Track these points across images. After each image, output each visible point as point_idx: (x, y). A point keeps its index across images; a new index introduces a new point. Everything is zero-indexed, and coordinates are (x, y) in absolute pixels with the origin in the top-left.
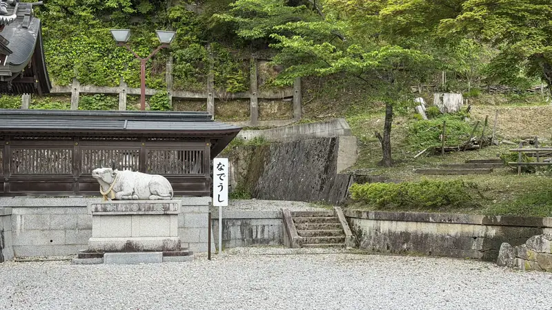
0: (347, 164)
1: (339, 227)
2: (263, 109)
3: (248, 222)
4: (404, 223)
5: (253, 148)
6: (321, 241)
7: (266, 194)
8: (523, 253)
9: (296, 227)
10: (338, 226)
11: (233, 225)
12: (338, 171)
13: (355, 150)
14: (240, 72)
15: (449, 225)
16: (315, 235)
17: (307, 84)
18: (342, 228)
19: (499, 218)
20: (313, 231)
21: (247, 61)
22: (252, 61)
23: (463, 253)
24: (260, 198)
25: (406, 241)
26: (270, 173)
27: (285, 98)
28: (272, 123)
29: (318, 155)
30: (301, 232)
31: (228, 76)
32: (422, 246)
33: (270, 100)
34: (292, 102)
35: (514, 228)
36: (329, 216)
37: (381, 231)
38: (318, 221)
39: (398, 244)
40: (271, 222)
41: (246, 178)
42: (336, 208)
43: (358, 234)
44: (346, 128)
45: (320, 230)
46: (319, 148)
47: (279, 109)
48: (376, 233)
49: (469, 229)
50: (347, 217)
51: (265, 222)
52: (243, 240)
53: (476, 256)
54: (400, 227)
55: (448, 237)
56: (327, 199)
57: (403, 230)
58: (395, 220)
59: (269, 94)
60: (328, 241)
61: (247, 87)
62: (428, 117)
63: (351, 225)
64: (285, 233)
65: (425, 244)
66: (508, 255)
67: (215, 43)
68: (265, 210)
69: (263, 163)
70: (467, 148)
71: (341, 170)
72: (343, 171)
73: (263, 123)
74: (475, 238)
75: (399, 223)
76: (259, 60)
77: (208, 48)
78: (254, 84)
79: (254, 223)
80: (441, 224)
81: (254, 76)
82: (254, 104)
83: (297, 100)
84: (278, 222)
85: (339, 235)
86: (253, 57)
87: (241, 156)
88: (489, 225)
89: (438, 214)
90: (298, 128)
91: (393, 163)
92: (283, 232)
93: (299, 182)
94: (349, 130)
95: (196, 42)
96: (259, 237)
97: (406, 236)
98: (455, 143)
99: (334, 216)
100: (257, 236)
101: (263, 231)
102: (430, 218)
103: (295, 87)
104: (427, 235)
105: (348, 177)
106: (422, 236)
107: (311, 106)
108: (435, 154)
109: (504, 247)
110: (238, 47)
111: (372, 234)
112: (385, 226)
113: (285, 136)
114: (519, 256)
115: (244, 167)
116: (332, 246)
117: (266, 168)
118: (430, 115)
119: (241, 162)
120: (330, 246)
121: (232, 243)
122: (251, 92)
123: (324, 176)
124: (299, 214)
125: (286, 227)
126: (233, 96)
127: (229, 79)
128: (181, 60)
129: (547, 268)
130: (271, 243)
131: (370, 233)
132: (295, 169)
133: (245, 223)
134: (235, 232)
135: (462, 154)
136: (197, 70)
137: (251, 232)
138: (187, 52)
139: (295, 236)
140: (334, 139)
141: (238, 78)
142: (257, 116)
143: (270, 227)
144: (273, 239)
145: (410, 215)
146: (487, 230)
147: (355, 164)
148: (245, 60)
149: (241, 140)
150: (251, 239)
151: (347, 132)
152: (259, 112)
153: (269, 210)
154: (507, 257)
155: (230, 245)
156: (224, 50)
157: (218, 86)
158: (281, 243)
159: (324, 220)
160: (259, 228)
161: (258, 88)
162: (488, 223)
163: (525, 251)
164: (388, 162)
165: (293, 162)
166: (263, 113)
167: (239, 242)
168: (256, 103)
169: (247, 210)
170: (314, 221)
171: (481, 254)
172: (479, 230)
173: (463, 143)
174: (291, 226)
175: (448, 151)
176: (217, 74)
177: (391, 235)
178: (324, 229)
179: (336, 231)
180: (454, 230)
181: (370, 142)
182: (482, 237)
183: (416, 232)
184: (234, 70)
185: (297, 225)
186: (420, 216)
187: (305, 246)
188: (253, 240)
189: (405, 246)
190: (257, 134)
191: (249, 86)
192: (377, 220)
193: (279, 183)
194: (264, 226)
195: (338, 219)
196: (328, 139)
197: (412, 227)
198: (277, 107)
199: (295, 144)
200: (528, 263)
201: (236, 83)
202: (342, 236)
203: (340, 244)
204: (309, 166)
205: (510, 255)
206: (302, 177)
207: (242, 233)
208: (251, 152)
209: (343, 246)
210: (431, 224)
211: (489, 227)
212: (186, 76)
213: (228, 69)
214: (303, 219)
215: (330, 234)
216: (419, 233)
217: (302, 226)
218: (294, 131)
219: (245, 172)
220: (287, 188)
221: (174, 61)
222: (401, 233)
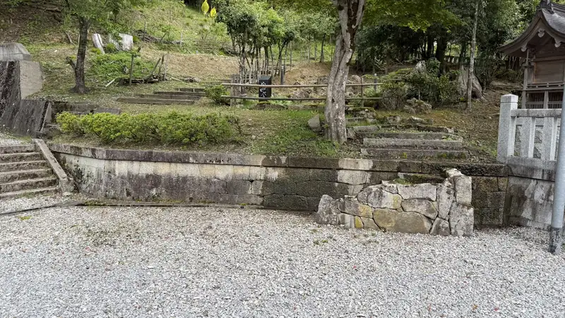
0: (32, 89)
1: (46, 165)
4: (151, 164)
6: (23, 187)
8: (353, 208)
10: (43, 164)
12: (24, 95)
13: (40, 75)
15: (216, 166)
16: (13, 178)
18: (49, 166)
19: (283, 159)
20: (9, 174)
23: (237, 198)
25: (156, 185)
32: (178, 192)
35: (301, 170)
36: (28, 151)
37: (117, 173)
38: (14, 159)
39: (142, 189)
42: (36, 140)
43: (77, 177)
44: (25, 53)
45: (18, 172)
48: (109, 176)
49: (243, 171)
50: (53, 152)
53: (254, 202)
54: (146, 168)
55: (215, 180)
56: (10, 125)
57: (150, 172)
58: (136, 160)
60: (34, 186)
62: (106, 52)
63: (62, 163)
65: (183, 188)
66: (330, 210)
70: (149, 81)
71: (27, 95)
72: (29, 96)
74: (252, 181)
75: (144, 164)
80: (205, 165)
85: (46, 176)
88: (270, 167)
89: (202, 154)
91: (87, 91)
94: (29, 56)
97: (155, 180)
98: (139, 75)
99: (36, 151)
102: (191, 159)
104: (185, 179)
105: (42, 103)
106: (178, 180)
108: (124, 84)
109: (325, 200)
111: (104, 178)
112: (122, 168)
114: (346, 211)
116: (42, 192)
118: (108, 50)
120: (37, 193)
129: (388, 226)
131: (99, 175)
135: (147, 86)
140: (12, 63)
145: (162, 155)
146: (267, 172)
147: (43, 90)
151: (27, 58)
154: (330, 212)
159: (21, 158)
162: (268, 164)
163: (356, 206)
164: (81, 90)
170: (7, 160)
171: (260, 200)
172: (258, 173)
173: (146, 77)
175: (135, 82)
177: (131, 177)
178: (24, 169)
179: (42, 170)
180: (223, 172)
181: (54, 69)
182: (260, 180)
183: (169, 175)
186: (175, 157)
189: (154, 192)
192: (110, 160)
195: (42, 155)
196: (4, 63)
197: (163, 169)
200: (359, 221)
202: (51, 178)
203: (51, 189)
205: (333, 210)
209: (56, 191)
210: (192, 165)
211: (270, 169)
215: (35, 176)
216: (174, 176)
222: (148, 176)
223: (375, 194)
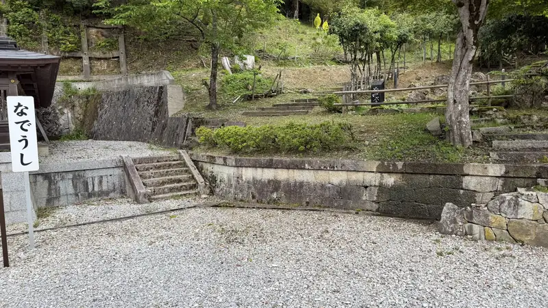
0: (176, 109)
1: (188, 171)
2: (94, 66)
3: (82, 173)
4: (272, 170)
5: (87, 96)
6: (171, 190)
7: (101, 135)
8: (482, 218)
9: (141, 176)
10: (186, 171)
11: (63, 179)
12: (170, 114)
13: (182, 96)
14: (72, 35)
15: (330, 172)
16: (163, 183)
17: (130, 48)
18: (190, 173)
19: (400, 165)
20: (161, 179)
21: (78, 26)
22: (82, 26)
23: (351, 203)
24: (96, 139)
25: (276, 189)
26: (104, 117)
27: (113, 58)
28: (102, 78)
29: (148, 101)
30: (147, 181)
31: (61, 38)
32: (296, 197)
33: (99, 59)
34: (119, 62)
35: (420, 176)
36: (174, 160)
37: (244, 179)
38: (164, 167)
39: (265, 193)
40: (110, 172)
41: (83, 122)
42: (181, 151)
43: (212, 181)
44: (170, 78)
45: (167, 177)
46: (148, 95)
47: (108, 66)
48: (238, 181)
49: (357, 177)
50: (193, 161)
51: (103, 173)
52: (77, 195)
53: (369, 208)
54: (267, 174)
55: (329, 185)
56: (161, 139)
57: (271, 178)
58: (259, 167)
59: (98, 54)
60: (179, 189)
61: (79, 47)
62: (233, 73)
63: (200, 170)
64: (126, 181)
65: (300, 193)
66: (455, 219)
67: (46, 9)
68: (102, 159)
69: (97, 109)
70: (269, 96)
72: (174, 114)
73: (95, 78)
74: (366, 187)
75: (266, 170)
76: (88, 27)
77: (41, 14)
78: (85, 46)
79: (89, 174)
80: (319, 172)
81: (84, 40)
82: (86, 62)
83: (122, 59)
84: (118, 171)
85: (188, 181)
86: (83, 24)
87: (77, 103)
88: (385, 173)
89: (317, 160)
90: (126, 79)
91: (218, 107)
92: (125, 182)
93: (132, 124)
95: (29, 8)
96: (96, 189)
97: (275, 185)
98: (259, 91)
99: (180, 160)
100: (93, 189)
101: (101, 182)
102: (306, 165)
103: (121, 50)
104: (301, 184)
105: (185, 120)
106: (295, 185)
107: (135, 64)
108: (248, 100)
109: (449, 209)
110: (68, 15)
111: (233, 182)
112: (248, 174)
113: (116, 87)
114: (474, 221)
115: (80, 112)
116: (185, 195)
117: (100, 113)
118: (234, 70)
119: (77, 109)
120: (181, 195)
121: (63, 200)
122: (83, 52)
123: (155, 119)
124: (141, 161)
125: (128, 175)
126: (67, 54)
127: (62, 40)
128: (14, 21)
129: (526, 239)
130: (112, 195)
131: (229, 180)
132: (126, 114)
133: (78, 176)
134: (66, 186)
135: (267, 100)
136: (31, 31)
137: (86, 184)
138: (20, 15)
139: (142, 190)
140: (161, 88)
141: (70, 40)
142: (89, 71)
143: (109, 178)
144: (114, 190)
145: (281, 162)
146: (382, 178)
147: (185, 109)
148: (75, 26)
149: (76, 90)
150: (86, 192)
151: (172, 82)
152: (91, 69)
153: (106, 158)
154: (454, 221)
155: (61, 203)
156: (55, 15)
157: (52, 46)
158: (123, 193)
159: (170, 166)
160: (96, 179)
161: (88, 49)
162: (383, 170)
163: (486, 216)
164: (214, 107)
165: (124, 107)
166: (95, 70)
167: (72, 199)
168: (88, 61)
169: (80, 160)
170: (159, 167)
171: (375, 206)
172: (372, 178)
173: (266, 92)
174: (135, 176)
175: (257, 97)
176: (50, 35)
177: (255, 182)
178: (172, 175)
179: (185, 176)
180: (337, 178)
181: (193, 90)
182: (375, 186)
183: (288, 180)
184: (66, 33)
185: (141, 173)
186: (293, 163)
187: (154, 199)
188: (89, 194)
189: (275, 196)
190: (90, 85)
191: (80, 47)
192: (238, 167)
193: (112, 125)
194: (102, 177)
195: (185, 163)
196: (156, 88)
197: (282, 175)
198: (106, 65)
199: (125, 93)
200: (490, 232)
201: (68, 43)
202: (192, 183)
203: (192, 192)
204: (139, 111)
205: (458, 220)
206: (134, 120)
207: (75, 187)
208: (85, 100)
209: (196, 194)
210: (307, 171)
211: (385, 175)
212: (21, 36)
213: (60, 32)
214: (147, 165)
215: (179, 181)
216: (292, 181)
217: (147, 173)
218: (123, 82)
219: (82, 117)
220: (121, 129)
221: (8, 22)
222: (269, 181)
223: (509, 204)
